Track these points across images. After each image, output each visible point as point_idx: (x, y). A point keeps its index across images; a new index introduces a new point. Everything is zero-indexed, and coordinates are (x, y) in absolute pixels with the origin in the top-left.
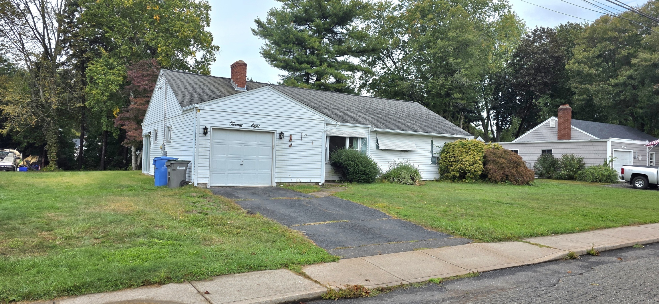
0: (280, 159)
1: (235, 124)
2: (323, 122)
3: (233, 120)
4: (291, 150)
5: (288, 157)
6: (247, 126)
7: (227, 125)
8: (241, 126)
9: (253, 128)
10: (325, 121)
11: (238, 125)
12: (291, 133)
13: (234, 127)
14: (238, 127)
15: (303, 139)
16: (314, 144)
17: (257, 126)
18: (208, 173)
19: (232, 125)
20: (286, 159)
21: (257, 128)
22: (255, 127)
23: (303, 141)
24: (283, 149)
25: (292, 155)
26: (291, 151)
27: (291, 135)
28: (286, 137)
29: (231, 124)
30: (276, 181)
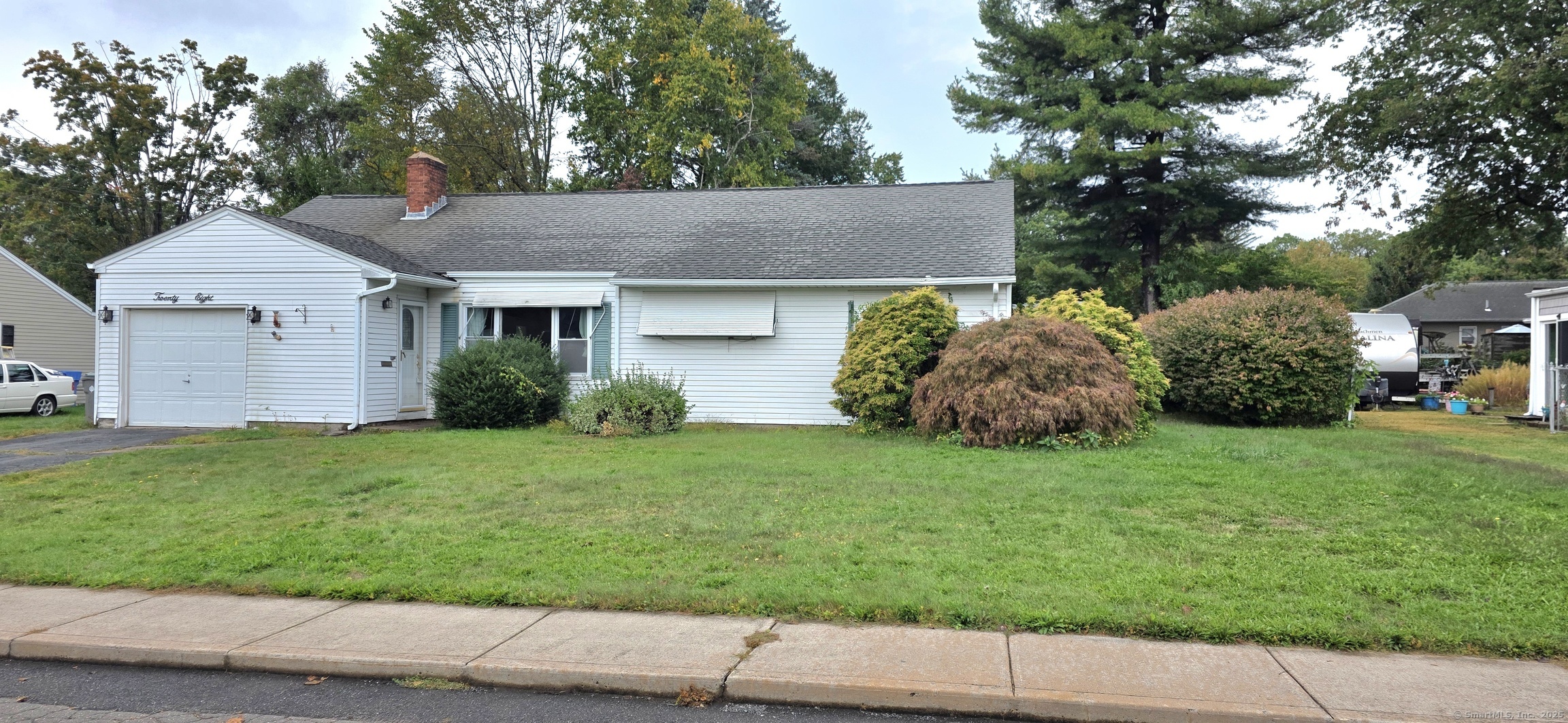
0: (256, 368)
1: (164, 296)
2: (360, 275)
3: (160, 288)
4: (282, 347)
5: (274, 363)
6: (187, 300)
7: (149, 301)
8: (176, 301)
9: (198, 302)
10: (363, 272)
11: (169, 299)
12: (276, 309)
13: (163, 302)
14: (170, 302)
15: (308, 319)
16: (336, 330)
17: (208, 298)
18: (116, 400)
19: (160, 299)
20: (269, 369)
21: (207, 302)
22: (204, 301)
23: (309, 325)
24: (264, 346)
25: (283, 358)
26: (280, 349)
27: (276, 312)
28: (268, 318)
29: (156, 297)
30: (248, 419)
